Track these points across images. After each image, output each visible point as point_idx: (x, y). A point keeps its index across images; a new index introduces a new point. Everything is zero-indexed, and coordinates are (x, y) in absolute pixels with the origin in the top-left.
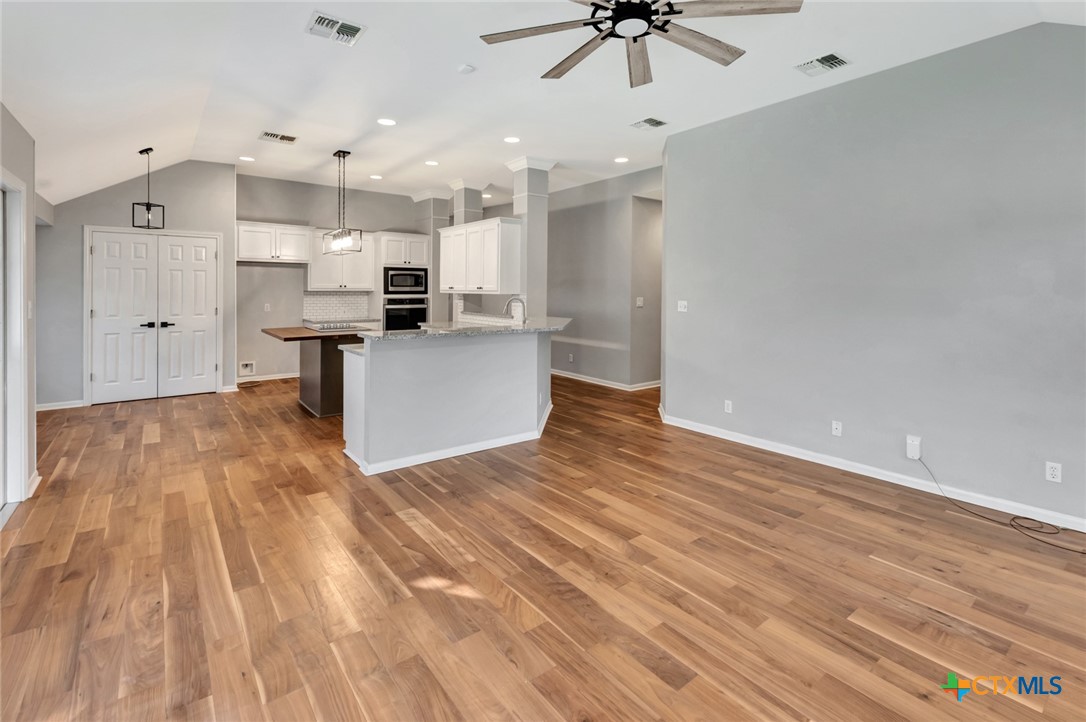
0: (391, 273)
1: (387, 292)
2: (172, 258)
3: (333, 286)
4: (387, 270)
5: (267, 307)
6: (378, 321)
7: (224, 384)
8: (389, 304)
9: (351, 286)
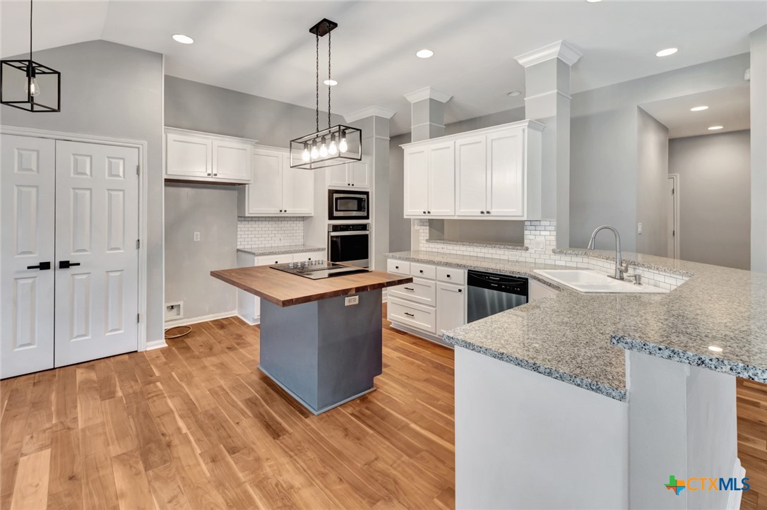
0: (335, 196)
1: (331, 217)
2: (77, 173)
3: (272, 211)
4: (331, 192)
5: (197, 236)
6: (323, 250)
7: (148, 340)
8: (334, 231)
9: (292, 211)
